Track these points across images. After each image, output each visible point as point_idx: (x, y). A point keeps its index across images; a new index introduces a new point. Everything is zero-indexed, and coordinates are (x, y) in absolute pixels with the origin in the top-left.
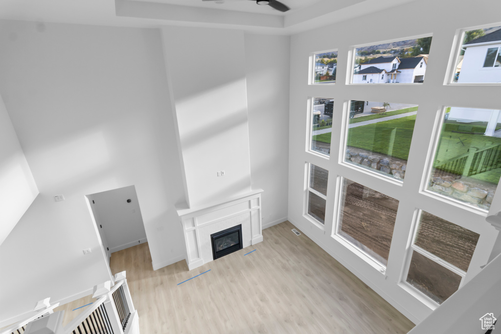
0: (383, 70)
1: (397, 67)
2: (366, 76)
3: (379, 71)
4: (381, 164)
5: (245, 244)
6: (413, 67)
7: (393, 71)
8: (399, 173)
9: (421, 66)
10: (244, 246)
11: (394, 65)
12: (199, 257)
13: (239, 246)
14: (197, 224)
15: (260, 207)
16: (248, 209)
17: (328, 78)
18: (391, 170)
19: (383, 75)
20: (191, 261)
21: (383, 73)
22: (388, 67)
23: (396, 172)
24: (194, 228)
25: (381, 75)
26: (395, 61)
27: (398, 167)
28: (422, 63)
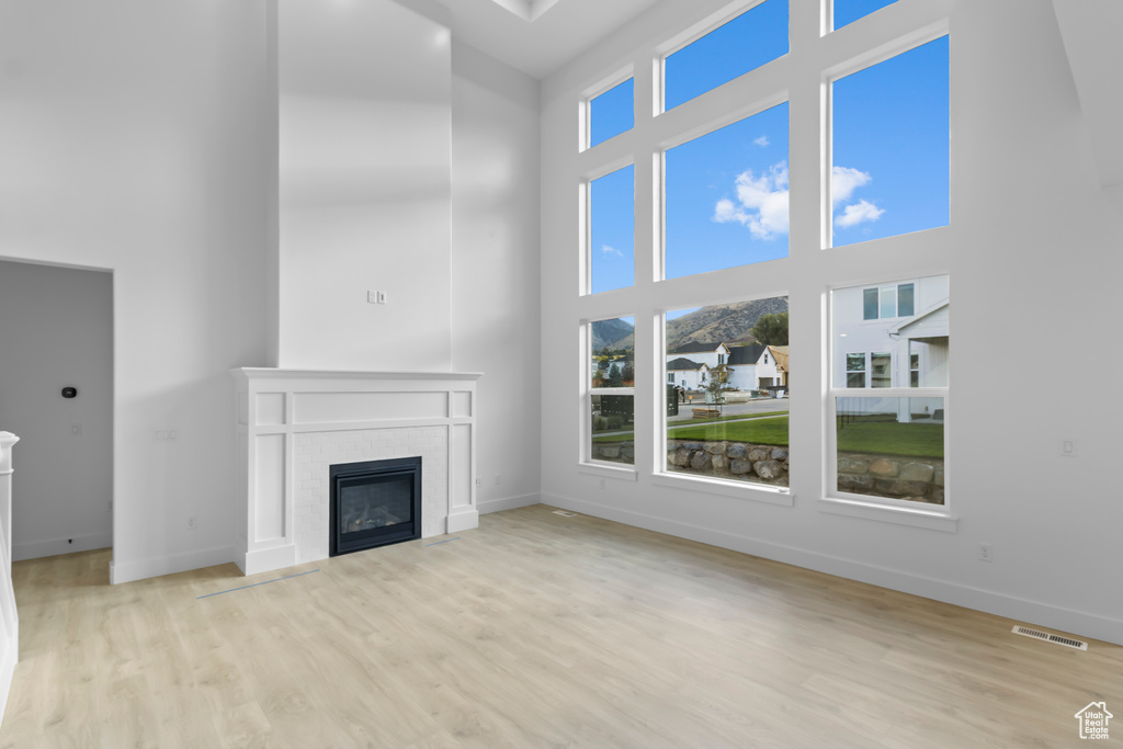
0: (702, 365)
1: (726, 362)
2: (673, 375)
3: (697, 367)
4: (730, 455)
5: (430, 526)
6: (754, 361)
7: (720, 368)
8: (768, 466)
9: (766, 361)
10: (425, 533)
11: (721, 357)
12: (284, 535)
13: (409, 529)
14: (294, 419)
15: (473, 420)
16: (440, 417)
17: (601, 383)
18: (752, 463)
19: (704, 374)
20: (256, 541)
21: (704, 369)
22: (710, 359)
23: (762, 466)
24: (282, 429)
25: (700, 373)
26: (721, 350)
27: (764, 454)
28: (766, 356)
